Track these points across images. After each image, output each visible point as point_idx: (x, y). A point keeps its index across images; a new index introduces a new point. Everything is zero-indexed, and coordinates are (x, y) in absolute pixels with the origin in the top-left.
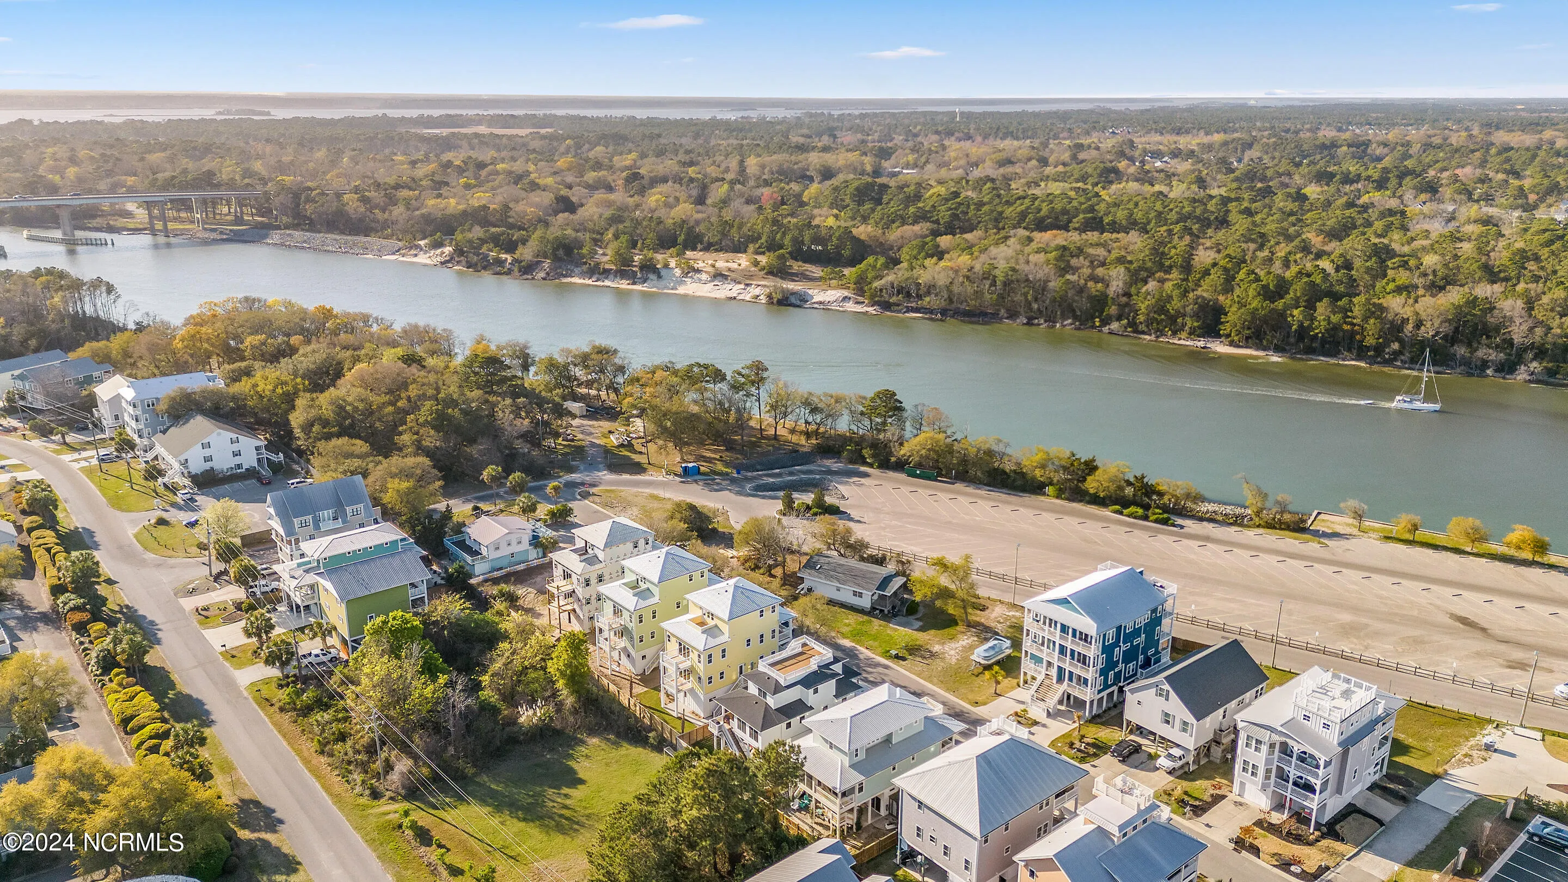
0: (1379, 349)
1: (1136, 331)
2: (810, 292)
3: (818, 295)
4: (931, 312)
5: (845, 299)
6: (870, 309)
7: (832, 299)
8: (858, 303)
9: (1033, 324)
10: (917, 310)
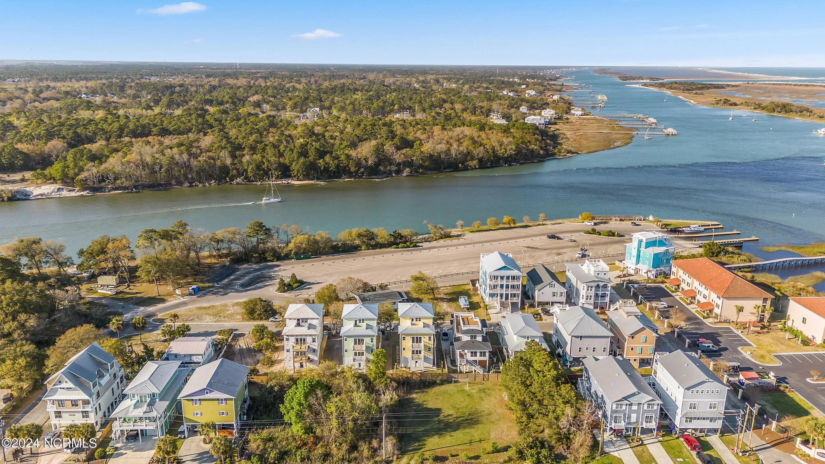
0: (356, 172)
1: (249, 181)
2: (28, 189)
3: (36, 191)
4: (127, 188)
5: (59, 189)
6: (84, 193)
7: (50, 191)
8: (70, 191)
9: (193, 186)
10: (117, 189)
